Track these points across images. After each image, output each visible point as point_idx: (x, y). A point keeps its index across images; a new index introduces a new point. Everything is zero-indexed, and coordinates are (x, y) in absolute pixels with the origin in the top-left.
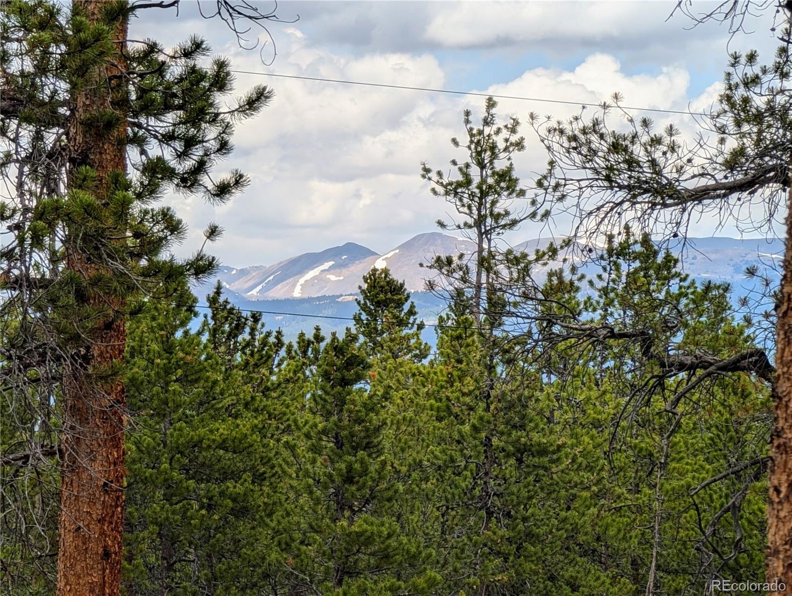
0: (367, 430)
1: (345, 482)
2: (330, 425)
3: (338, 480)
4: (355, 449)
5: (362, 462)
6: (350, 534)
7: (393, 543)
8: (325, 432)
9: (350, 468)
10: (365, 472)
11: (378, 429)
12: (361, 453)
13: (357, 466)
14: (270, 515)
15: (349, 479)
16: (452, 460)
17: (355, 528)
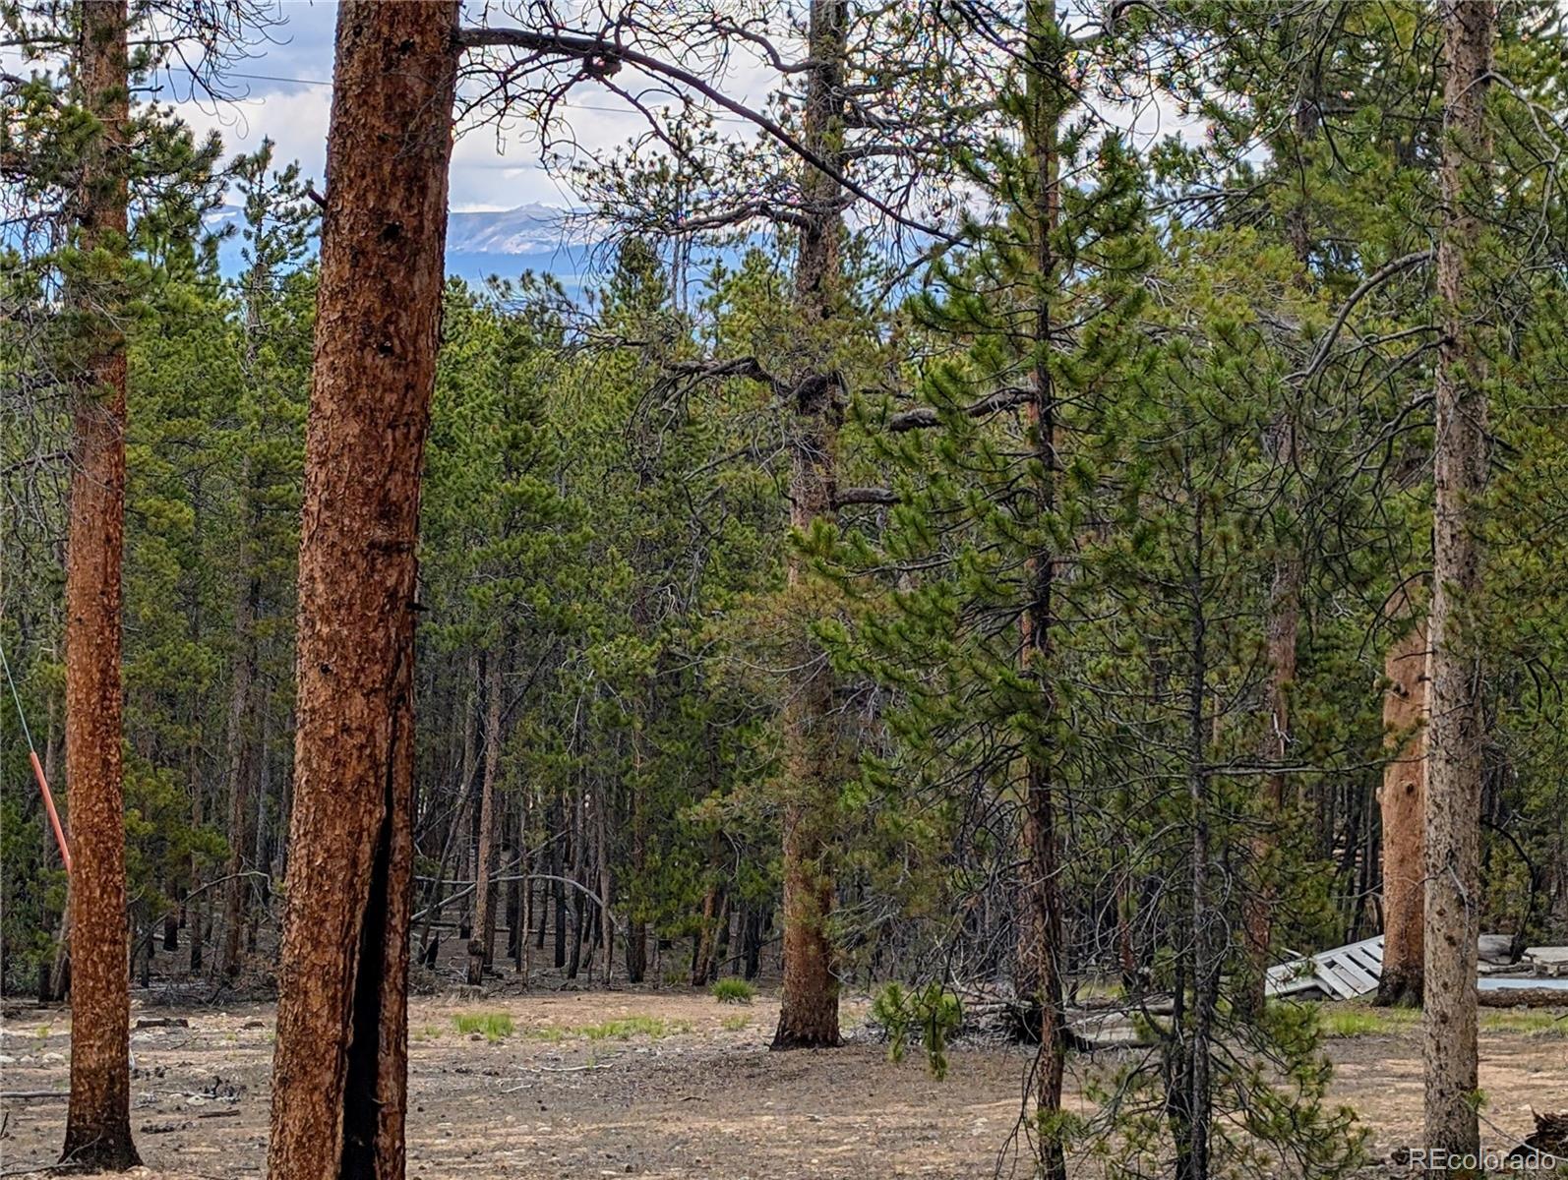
0: (530, 402)
1: (511, 447)
2: (499, 397)
3: (505, 446)
4: (521, 418)
5: (526, 430)
6: (513, 495)
7: (552, 502)
8: (495, 403)
9: (515, 436)
10: (529, 439)
11: (540, 402)
12: (526, 423)
13: (521, 434)
14: (447, 477)
15: (514, 445)
16: (611, 429)
17: (518, 489)
